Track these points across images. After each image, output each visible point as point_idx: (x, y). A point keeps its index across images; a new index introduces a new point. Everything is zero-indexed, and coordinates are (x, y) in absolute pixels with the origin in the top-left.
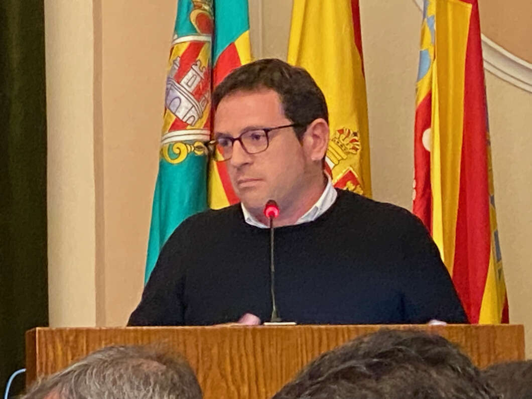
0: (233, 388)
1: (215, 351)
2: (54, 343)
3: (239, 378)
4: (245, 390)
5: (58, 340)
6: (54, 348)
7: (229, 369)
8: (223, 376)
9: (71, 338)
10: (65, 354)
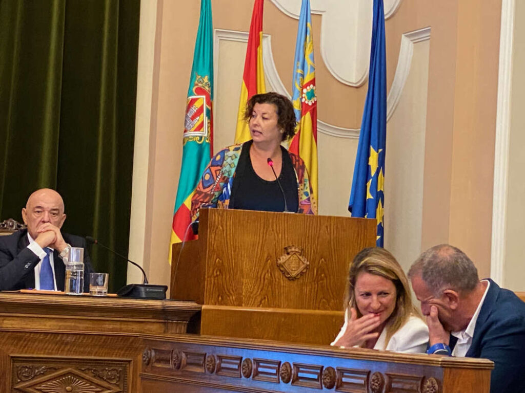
0: (276, 235)
1: (271, 221)
2: (215, 213)
3: (278, 231)
4: (280, 235)
5: (216, 214)
6: (215, 216)
7: (275, 228)
8: (273, 230)
9: (221, 213)
10: (218, 218)
